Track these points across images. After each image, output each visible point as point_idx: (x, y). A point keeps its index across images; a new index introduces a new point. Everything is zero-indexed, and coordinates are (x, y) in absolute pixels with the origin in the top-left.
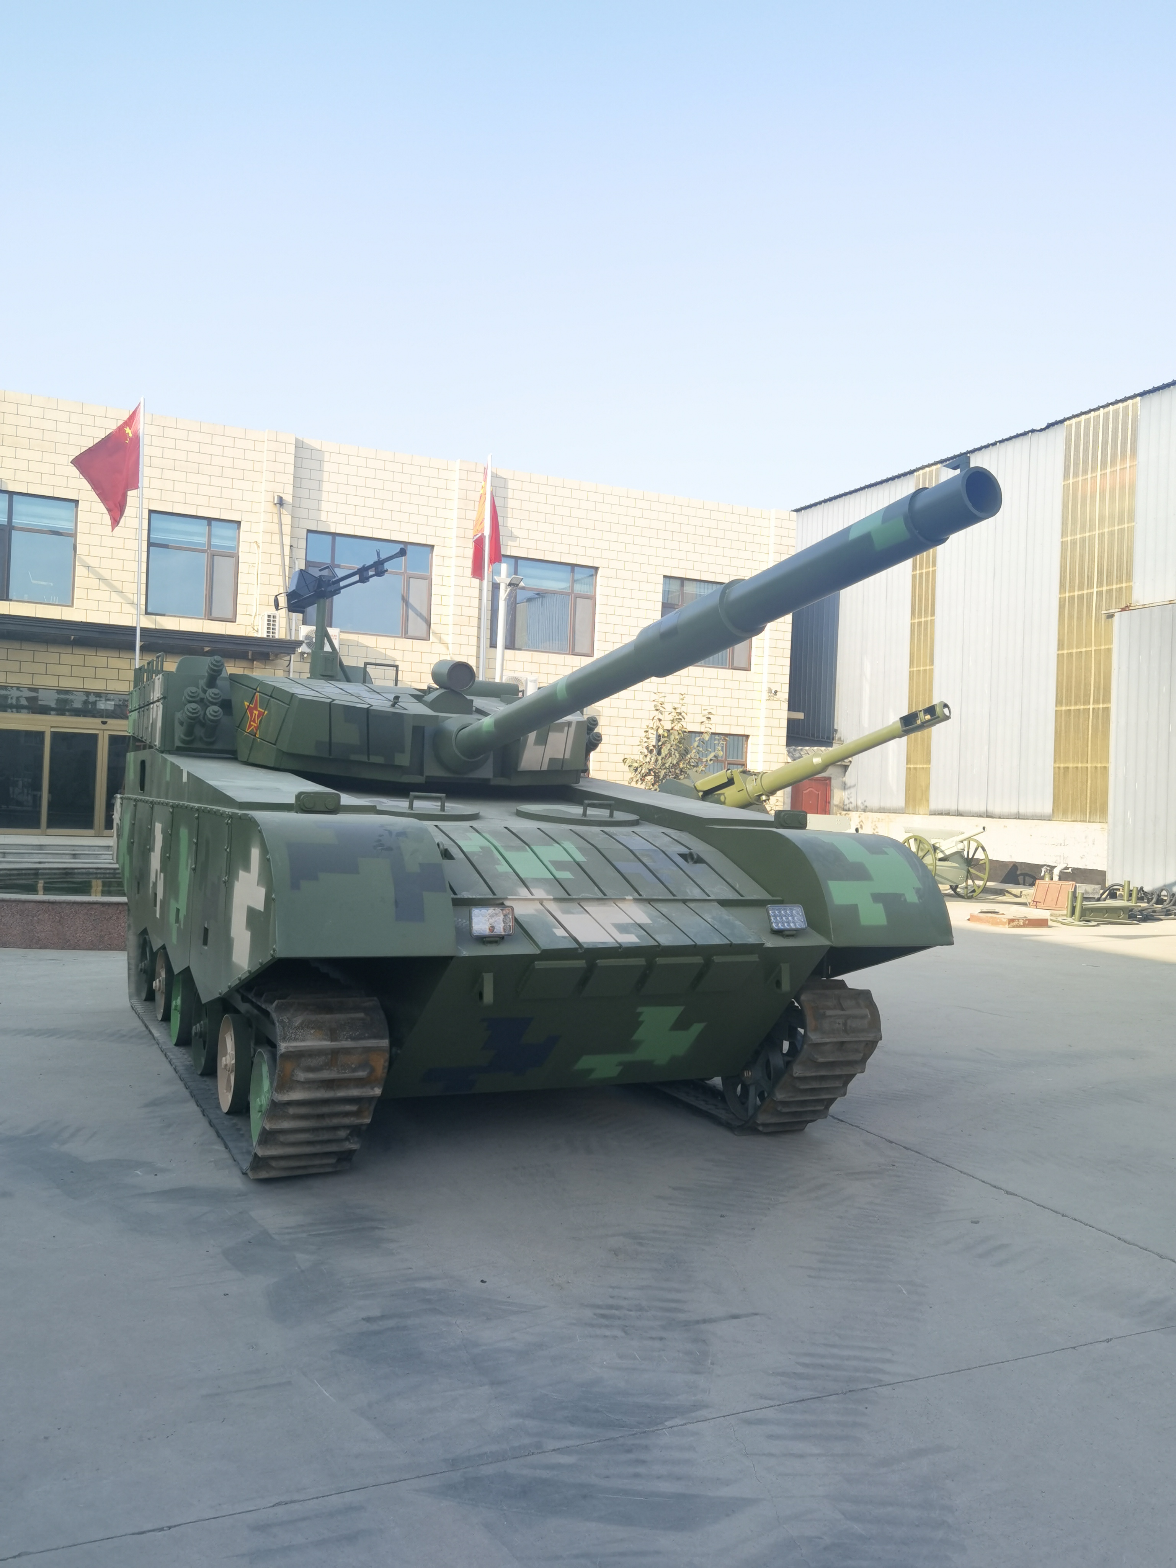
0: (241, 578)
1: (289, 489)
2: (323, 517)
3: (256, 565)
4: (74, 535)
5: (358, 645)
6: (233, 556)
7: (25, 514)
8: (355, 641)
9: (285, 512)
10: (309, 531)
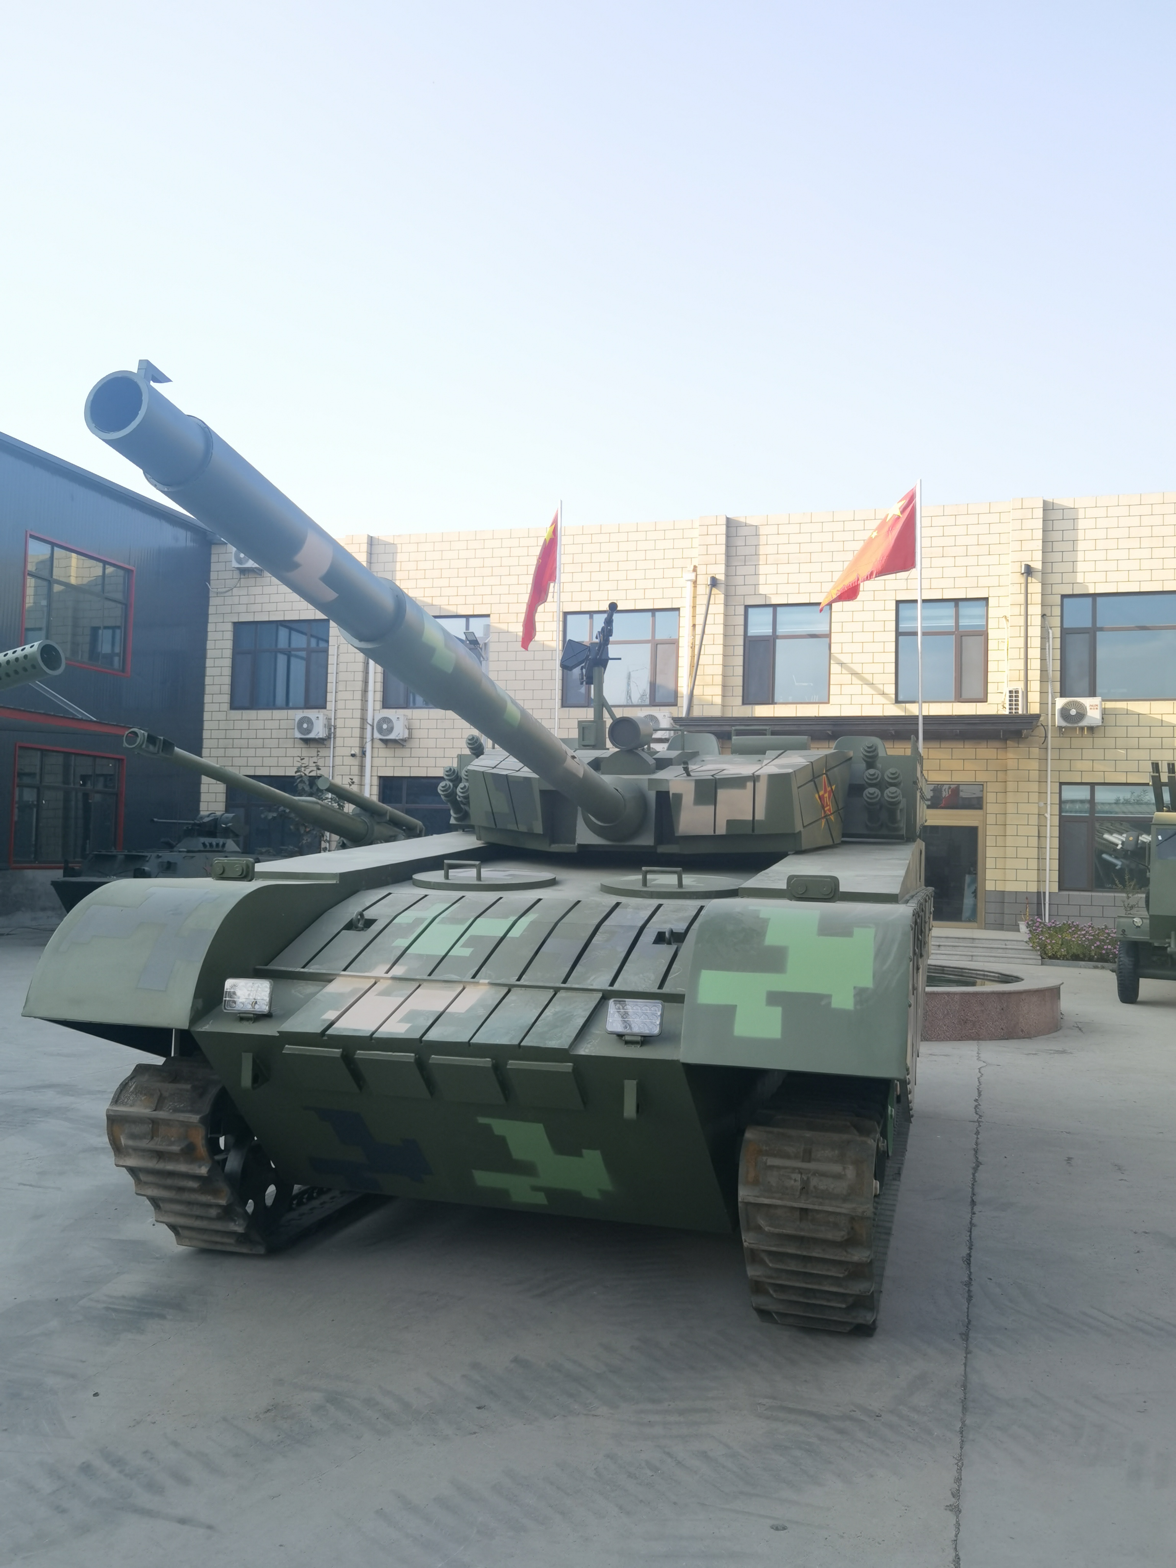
0: (991, 655)
1: (1039, 555)
2: (1080, 578)
3: (1006, 640)
4: (828, 636)
5: (1128, 713)
6: (982, 634)
7: (788, 623)
8: (1125, 709)
9: (1034, 580)
10: (1063, 596)
